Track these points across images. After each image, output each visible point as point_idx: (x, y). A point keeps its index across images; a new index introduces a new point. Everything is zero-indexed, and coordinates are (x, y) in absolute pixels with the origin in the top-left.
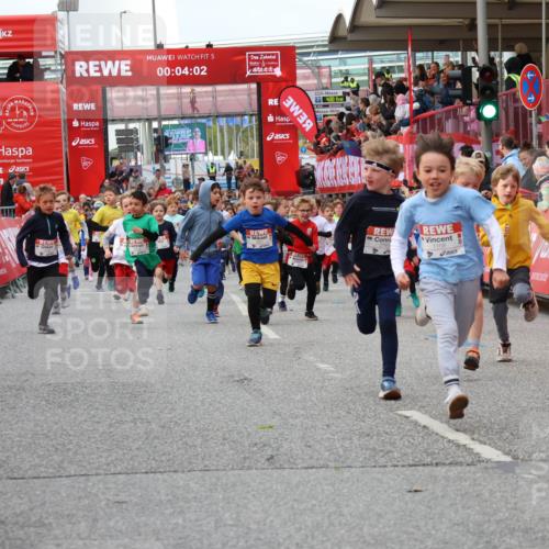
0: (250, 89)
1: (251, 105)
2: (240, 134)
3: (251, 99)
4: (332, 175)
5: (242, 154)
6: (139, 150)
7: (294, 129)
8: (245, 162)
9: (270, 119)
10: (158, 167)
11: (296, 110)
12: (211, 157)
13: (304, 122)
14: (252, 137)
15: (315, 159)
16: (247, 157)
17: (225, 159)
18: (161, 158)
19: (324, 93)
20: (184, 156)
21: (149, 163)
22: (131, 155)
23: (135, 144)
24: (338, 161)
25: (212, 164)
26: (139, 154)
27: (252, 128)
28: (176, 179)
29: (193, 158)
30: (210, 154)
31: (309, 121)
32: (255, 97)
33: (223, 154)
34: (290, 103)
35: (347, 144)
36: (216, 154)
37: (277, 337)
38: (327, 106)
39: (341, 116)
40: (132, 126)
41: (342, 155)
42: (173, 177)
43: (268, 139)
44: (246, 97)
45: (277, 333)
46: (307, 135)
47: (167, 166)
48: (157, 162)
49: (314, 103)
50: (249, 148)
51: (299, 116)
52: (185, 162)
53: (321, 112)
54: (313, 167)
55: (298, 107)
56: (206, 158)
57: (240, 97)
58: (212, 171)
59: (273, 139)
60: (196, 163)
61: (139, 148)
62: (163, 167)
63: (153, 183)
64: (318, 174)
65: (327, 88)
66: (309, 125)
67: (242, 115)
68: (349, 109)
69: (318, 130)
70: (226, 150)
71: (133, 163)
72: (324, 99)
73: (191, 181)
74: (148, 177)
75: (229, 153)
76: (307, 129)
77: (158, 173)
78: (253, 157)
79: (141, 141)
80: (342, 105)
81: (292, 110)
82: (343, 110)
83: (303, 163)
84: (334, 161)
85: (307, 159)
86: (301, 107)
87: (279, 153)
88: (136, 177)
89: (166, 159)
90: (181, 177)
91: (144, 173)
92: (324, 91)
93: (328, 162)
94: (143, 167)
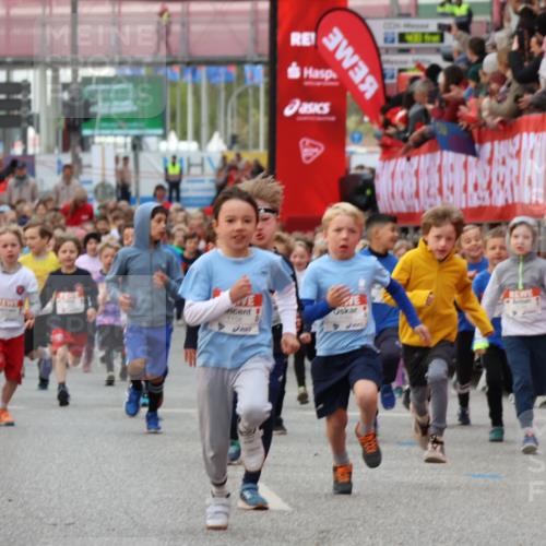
0: (256, 12)
1: (256, 42)
2: (233, 99)
3: (257, 32)
4: (409, 189)
5: (234, 141)
6: (31, 124)
7: (338, 94)
8: (239, 157)
9: (294, 72)
10: (67, 159)
11: (346, 55)
12: (173, 144)
13: (363, 81)
14: (257, 106)
15: (377, 156)
16: (245, 147)
17: (200, 148)
18: (74, 140)
19: (401, 25)
20: (120, 140)
21: (49, 150)
22: (16, 133)
23: (22, 112)
24: (423, 161)
25: (174, 158)
26: (31, 132)
27: (256, 89)
28: (103, 186)
29: (137, 145)
30: (173, 136)
31: (371, 79)
32: (265, 27)
33: (197, 137)
34: (335, 40)
35: (442, 128)
36: (183, 137)
37: (285, 507)
38: (406, 51)
39: (433, 71)
40: (19, 76)
41: (432, 150)
42: (97, 180)
43: (288, 112)
44: (247, 27)
45: (286, 500)
46: (365, 107)
47: (85, 158)
48: (66, 148)
49: (380, 42)
50: (249, 128)
51: (352, 67)
52: (122, 152)
53: (392, 62)
54: (373, 171)
55: (350, 50)
56: (163, 146)
57: (235, 27)
58: (174, 171)
59: (297, 114)
60: (143, 156)
61: (31, 120)
62: (77, 160)
63: (57, 192)
64: (382, 187)
65: (408, 15)
66: (370, 88)
67: (240, 63)
68: (448, 58)
69: (388, 99)
70: (204, 131)
71: (18, 150)
72: (402, 38)
73: (132, 190)
74: (47, 178)
75: (210, 137)
76: (368, 96)
77: (69, 172)
78: (256, 146)
79: (36, 108)
80: (438, 50)
81: (339, 56)
82: (438, 60)
83: (355, 162)
84: (415, 160)
85: (363, 155)
86: (356, 52)
87: (308, 141)
88: (22, 179)
89: (85, 144)
90: (112, 181)
91: (39, 169)
92: (402, 22)
93: (402, 162)
94: (38, 159)
